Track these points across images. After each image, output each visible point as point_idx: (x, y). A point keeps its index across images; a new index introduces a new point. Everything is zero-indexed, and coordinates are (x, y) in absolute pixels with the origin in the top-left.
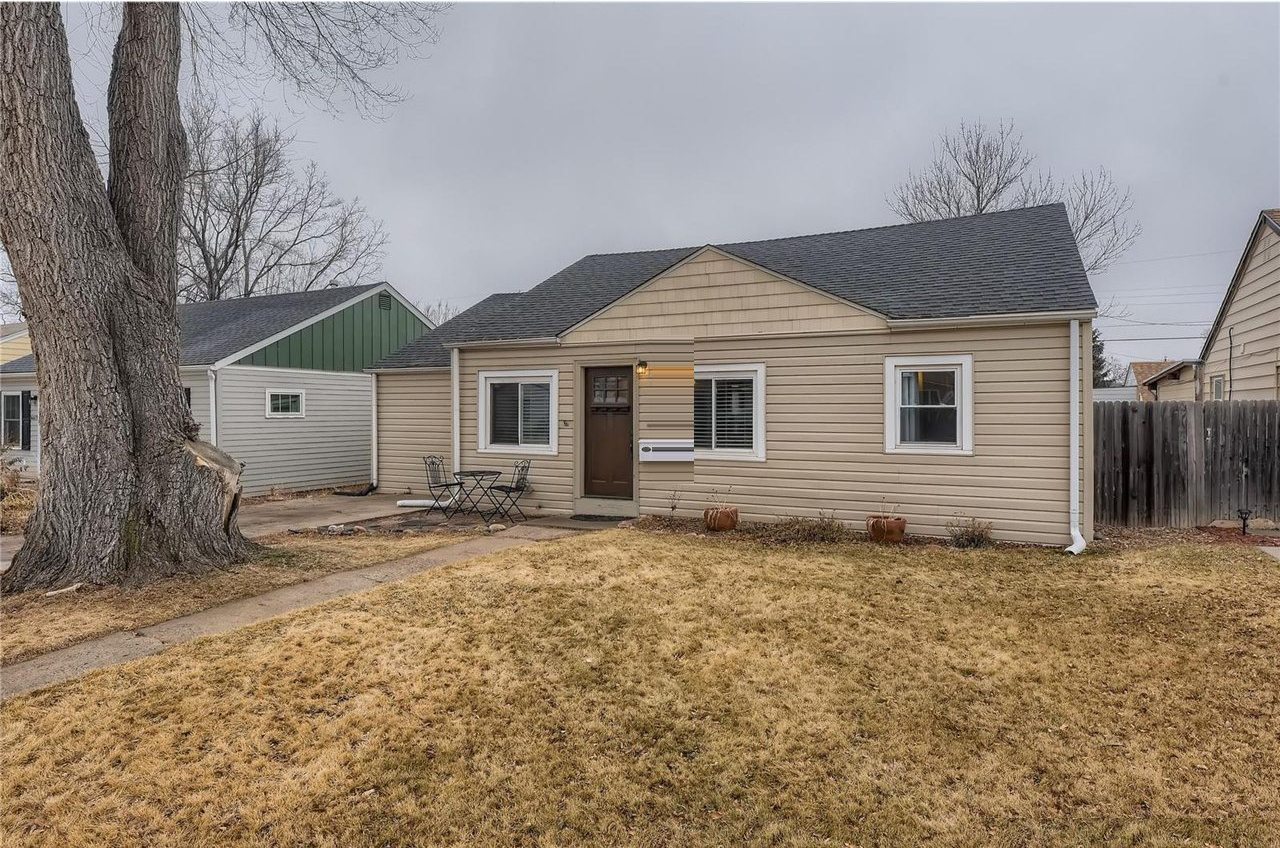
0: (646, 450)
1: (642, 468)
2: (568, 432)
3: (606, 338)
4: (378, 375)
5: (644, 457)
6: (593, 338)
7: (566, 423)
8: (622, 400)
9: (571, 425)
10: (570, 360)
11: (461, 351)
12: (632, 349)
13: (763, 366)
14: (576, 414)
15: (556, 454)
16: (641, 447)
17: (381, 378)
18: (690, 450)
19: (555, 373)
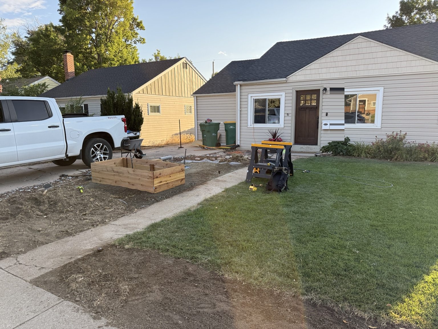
0: (326, 124)
1: (323, 132)
2: (289, 118)
3: (308, 78)
4: (197, 97)
5: (324, 127)
6: (302, 78)
7: (288, 114)
8: (314, 104)
9: (290, 115)
10: (291, 88)
11: (241, 86)
12: (320, 82)
13: (383, 88)
14: (292, 110)
15: (283, 127)
16: (323, 124)
17: (198, 98)
18: (343, 125)
19: (283, 94)
